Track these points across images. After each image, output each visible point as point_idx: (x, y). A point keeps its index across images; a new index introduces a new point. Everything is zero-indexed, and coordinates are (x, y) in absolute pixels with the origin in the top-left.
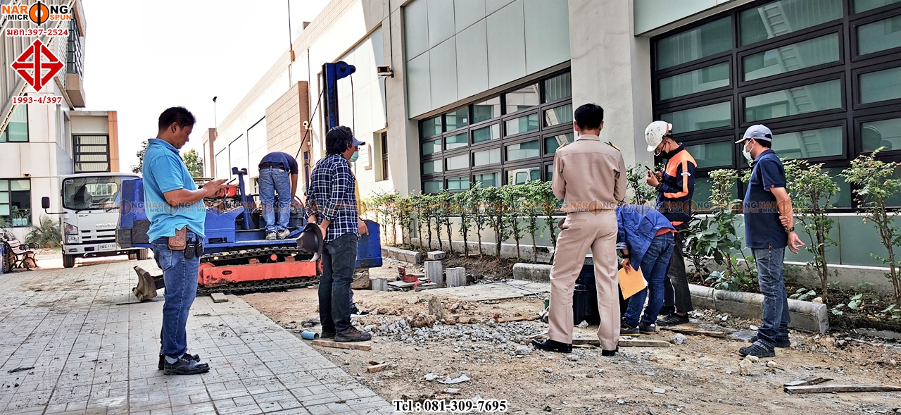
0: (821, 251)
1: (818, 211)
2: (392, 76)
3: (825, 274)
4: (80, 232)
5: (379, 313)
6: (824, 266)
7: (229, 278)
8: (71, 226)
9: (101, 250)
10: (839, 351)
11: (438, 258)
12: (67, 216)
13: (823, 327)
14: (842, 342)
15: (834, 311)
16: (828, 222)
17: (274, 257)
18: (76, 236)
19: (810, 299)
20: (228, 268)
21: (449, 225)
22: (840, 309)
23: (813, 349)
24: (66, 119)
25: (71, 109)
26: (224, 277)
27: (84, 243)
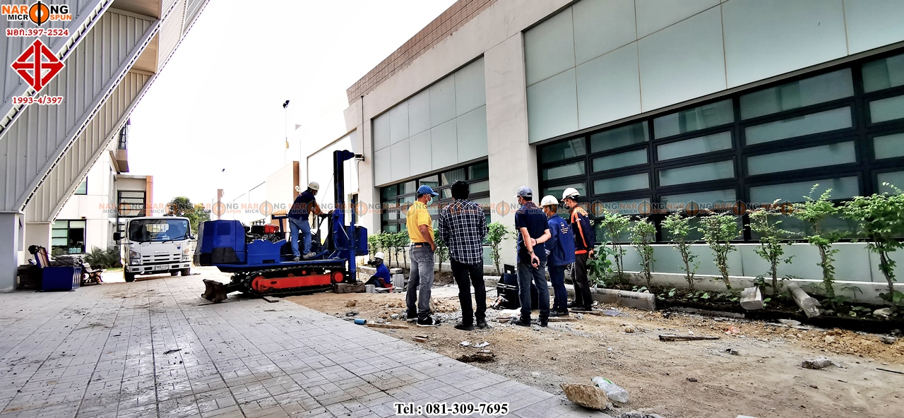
0: (647, 265)
1: (646, 243)
2: (364, 160)
3: (649, 277)
4: (142, 257)
5: (390, 306)
6: (649, 274)
7: (275, 286)
8: (135, 253)
9: (157, 269)
10: (666, 319)
11: (398, 272)
12: (132, 246)
13: (653, 307)
14: (665, 315)
15: (660, 298)
16: (651, 249)
17: (304, 272)
18: (139, 260)
19: (643, 291)
20: (275, 279)
21: (404, 252)
22: (662, 297)
23: (652, 318)
24: (115, 180)
25: (118, 173)
26: (271, 285)
27: (144, 264)
